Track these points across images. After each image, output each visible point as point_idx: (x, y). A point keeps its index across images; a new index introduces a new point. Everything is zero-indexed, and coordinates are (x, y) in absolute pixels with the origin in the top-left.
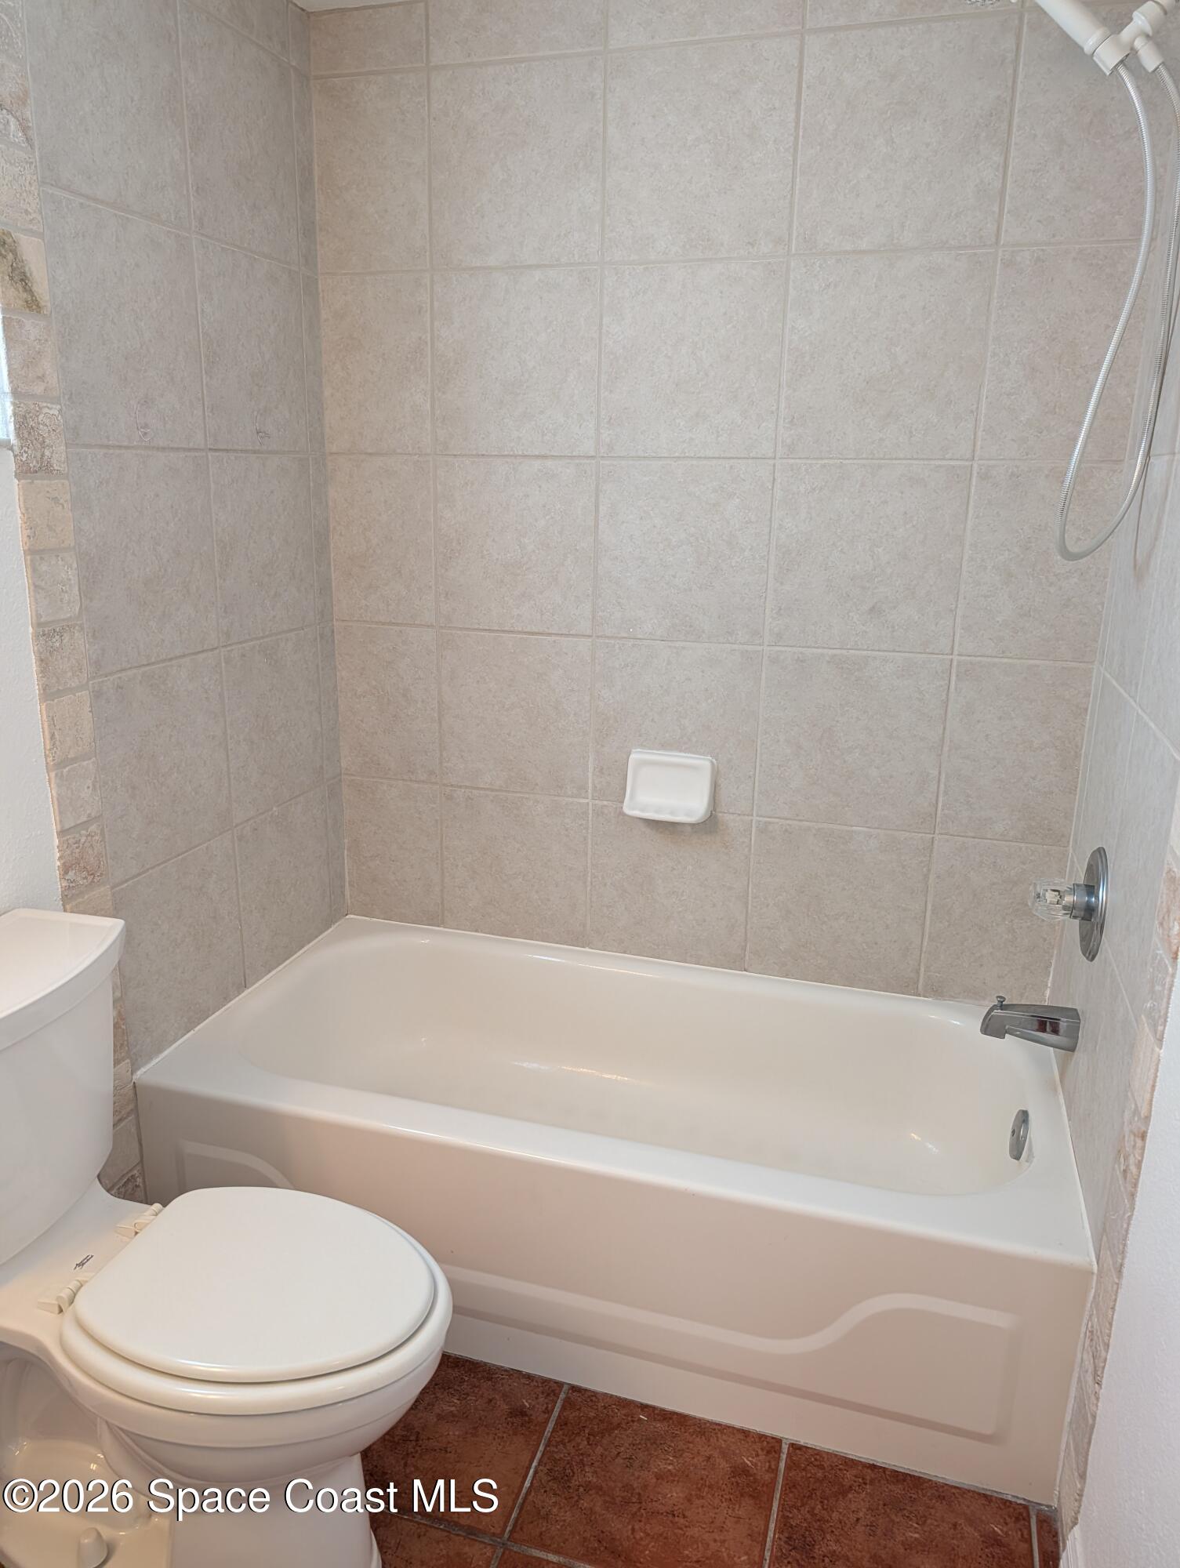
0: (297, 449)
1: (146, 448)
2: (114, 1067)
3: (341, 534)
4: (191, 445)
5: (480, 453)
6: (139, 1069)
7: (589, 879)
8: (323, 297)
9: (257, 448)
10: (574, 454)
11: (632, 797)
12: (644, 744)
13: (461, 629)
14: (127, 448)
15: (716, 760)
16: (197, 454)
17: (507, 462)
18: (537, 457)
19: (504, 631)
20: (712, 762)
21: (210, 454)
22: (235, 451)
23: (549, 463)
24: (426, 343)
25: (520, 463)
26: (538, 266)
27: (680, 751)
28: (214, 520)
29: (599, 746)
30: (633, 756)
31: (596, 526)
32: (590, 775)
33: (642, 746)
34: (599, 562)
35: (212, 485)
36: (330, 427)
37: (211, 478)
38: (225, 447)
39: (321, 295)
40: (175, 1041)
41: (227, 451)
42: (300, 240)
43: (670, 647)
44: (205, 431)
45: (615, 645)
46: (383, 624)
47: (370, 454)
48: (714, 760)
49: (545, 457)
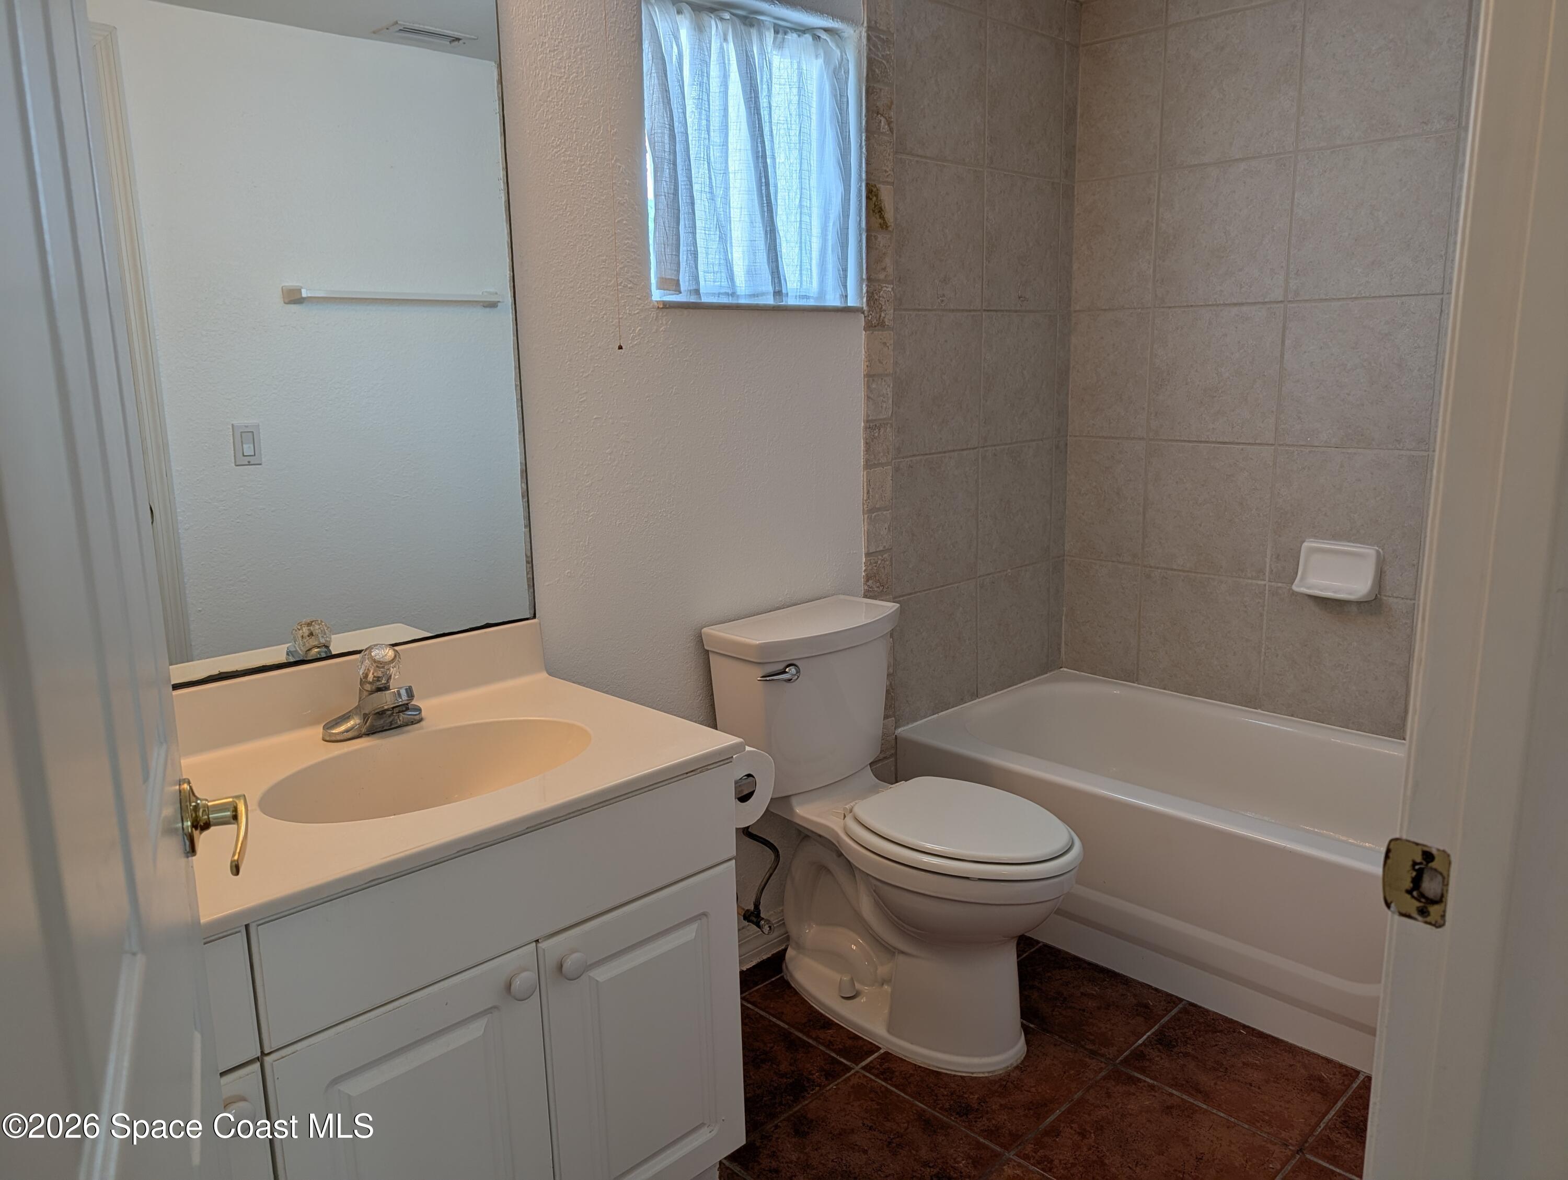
0: (1048, 308)
1: (943, 310)
2: (884, 720)
3: (1078, 371)
4: (972, 308)
5: (1189, 304)
6: (899, 727)
7: (1263, 650)
8: (1077, 199)
9: (1018, 309)
10: (1266, 300)
11: (1302, 579)
12: (1317, 535)
13: (1165, 440)
14: (929, 310)
15: (1382, 549)
16: (975, 313)
17: (1211, 310)
18: (1235, 304)
19: (1201, 442)
20: (1378, 552)
21: (984, 313)
22: (1002, 311)
23: (1244, 308)
24: (1152, 224)
25: (1221, 311)
26: (1242, 160)
27: (1349, 542)
28: (983, 358)
29: (1277, 536)
30: (1305, 544)
31: (1282, 356)
32: (1268, 560)
33: (1315, 537)
34: (1283, 384)
35: (984, 335)
36: (1076, 292)
37: (984, 330)
38: (995, 308)
39: (1076, 197)
40: (925, 717)
41: (996, 311)
42: (1063, 160)
43: (1343, 453)
44: (982, 297)
45: (1294, 452)
46: (1106, 438)
47: (1105, 310)
48: (1380, 550)
49: (1242, 304)
